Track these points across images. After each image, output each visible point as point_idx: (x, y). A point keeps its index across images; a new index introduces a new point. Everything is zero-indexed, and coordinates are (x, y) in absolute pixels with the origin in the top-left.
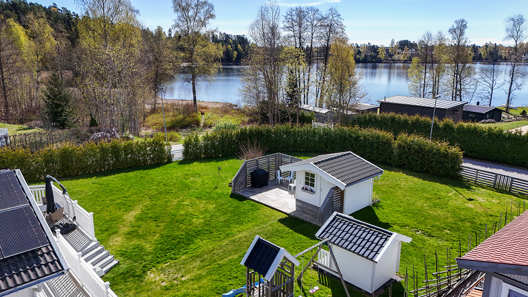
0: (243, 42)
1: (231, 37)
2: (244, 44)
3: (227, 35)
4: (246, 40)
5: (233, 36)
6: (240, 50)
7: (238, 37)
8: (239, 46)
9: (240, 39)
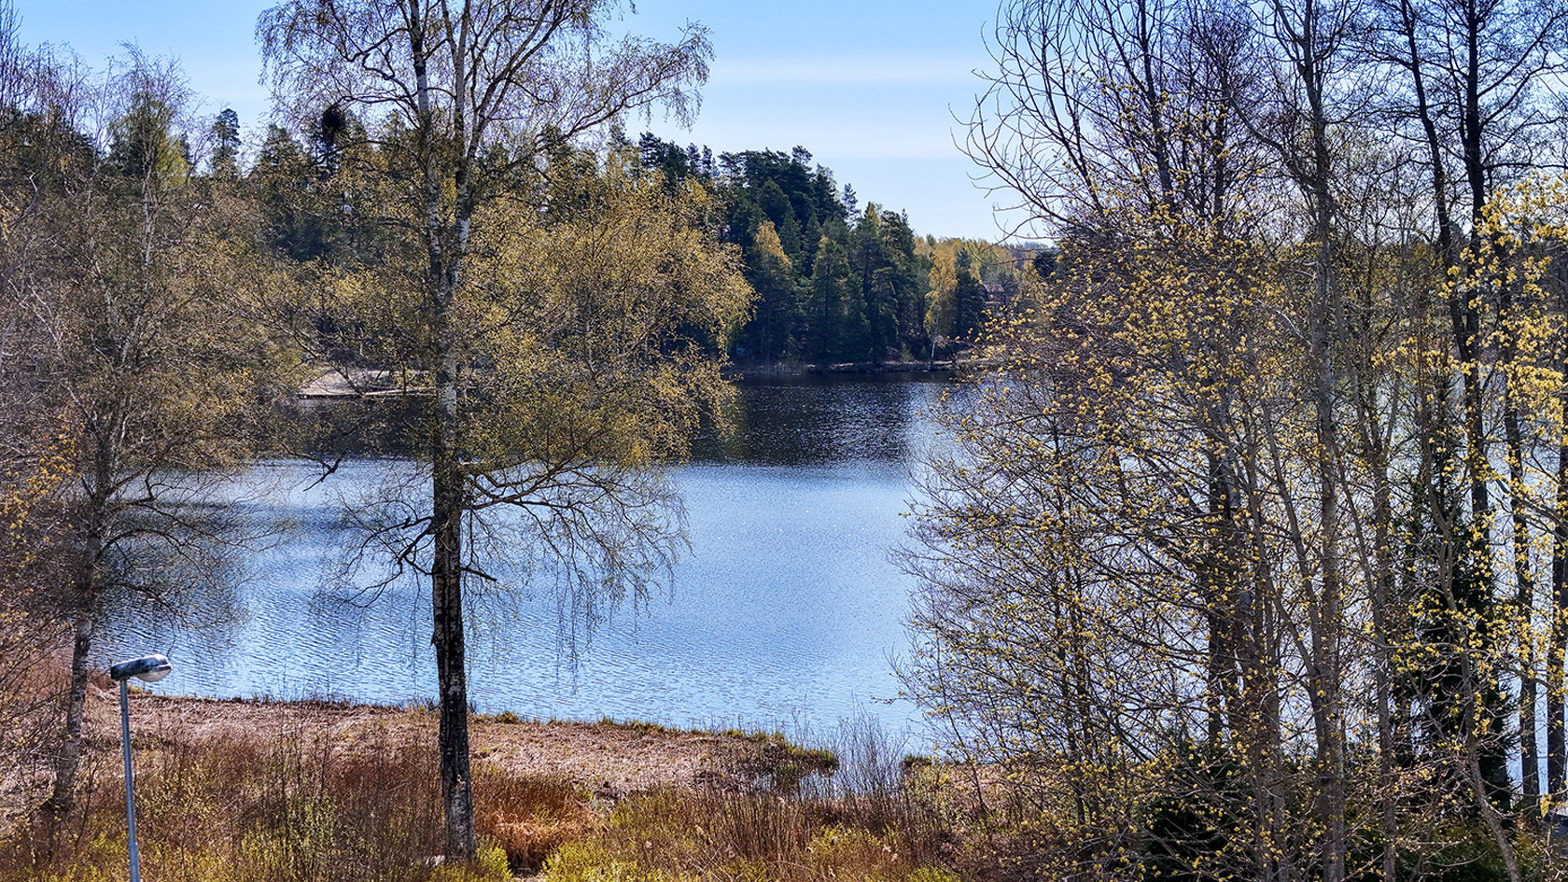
0: (798, 203)
1: (702, 169)
2: (802, 216)
3: (672, 148)
4: (823, 183)
5: (715, 155)
6: (775, 261)
7: (760, 166)
8: (768, 237)
9: (770, 183)
